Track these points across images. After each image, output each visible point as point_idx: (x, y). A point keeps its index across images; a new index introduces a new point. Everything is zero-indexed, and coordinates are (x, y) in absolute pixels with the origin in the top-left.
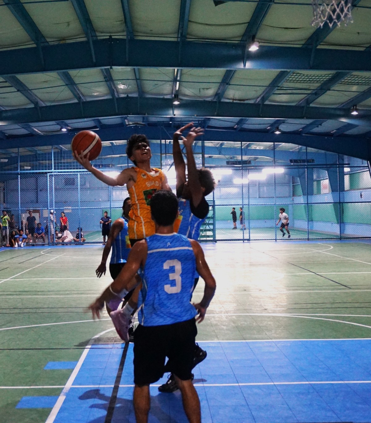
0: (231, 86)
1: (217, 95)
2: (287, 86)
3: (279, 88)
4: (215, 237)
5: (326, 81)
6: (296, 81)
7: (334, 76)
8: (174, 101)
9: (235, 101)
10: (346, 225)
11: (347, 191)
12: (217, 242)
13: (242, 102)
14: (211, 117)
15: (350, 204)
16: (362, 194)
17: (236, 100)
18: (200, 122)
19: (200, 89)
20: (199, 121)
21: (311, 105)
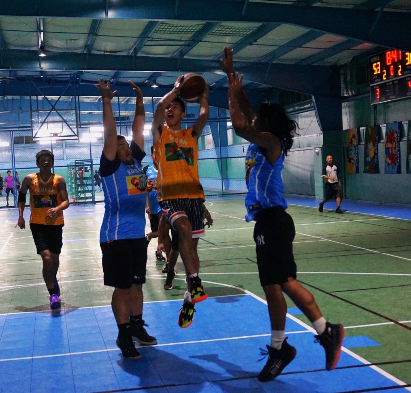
0: (98, 36)
1: (86, 46)
2: (158, 37)
3: (149, 39)
4: (95, 199)
5: (197, 31)
6: (166, 32)
7: (204, 26)
8: (40, 53)
9: (106, 54)
10: (230, 181)
11: (231, 145)
12: (97, 203)
13: (114, 54)
14: (84, 71)
15: (234, 159)
16: (245, 148)
17: (107, 52)
18: (72, 76)
19: (67, 40)
20: (70, 74)
21: (185, 57)
